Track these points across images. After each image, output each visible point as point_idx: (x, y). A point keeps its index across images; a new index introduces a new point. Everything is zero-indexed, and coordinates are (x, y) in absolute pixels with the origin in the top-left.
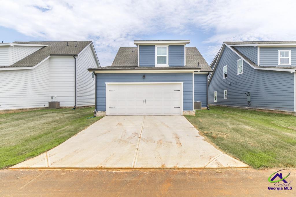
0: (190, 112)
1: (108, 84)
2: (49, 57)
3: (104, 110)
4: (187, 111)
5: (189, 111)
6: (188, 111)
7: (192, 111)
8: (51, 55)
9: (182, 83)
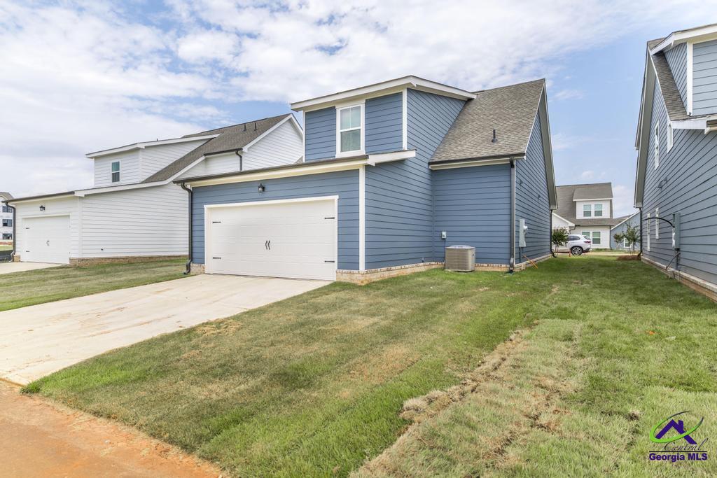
0: (350, 273)
1: (208, 208)
2: (203, 158)
3: (202, 261)
4: (344, 271)
5: (349, 271)
6: (346, 271)
7: (355, 271)
8: (205, 155)
9: (336, 197)
